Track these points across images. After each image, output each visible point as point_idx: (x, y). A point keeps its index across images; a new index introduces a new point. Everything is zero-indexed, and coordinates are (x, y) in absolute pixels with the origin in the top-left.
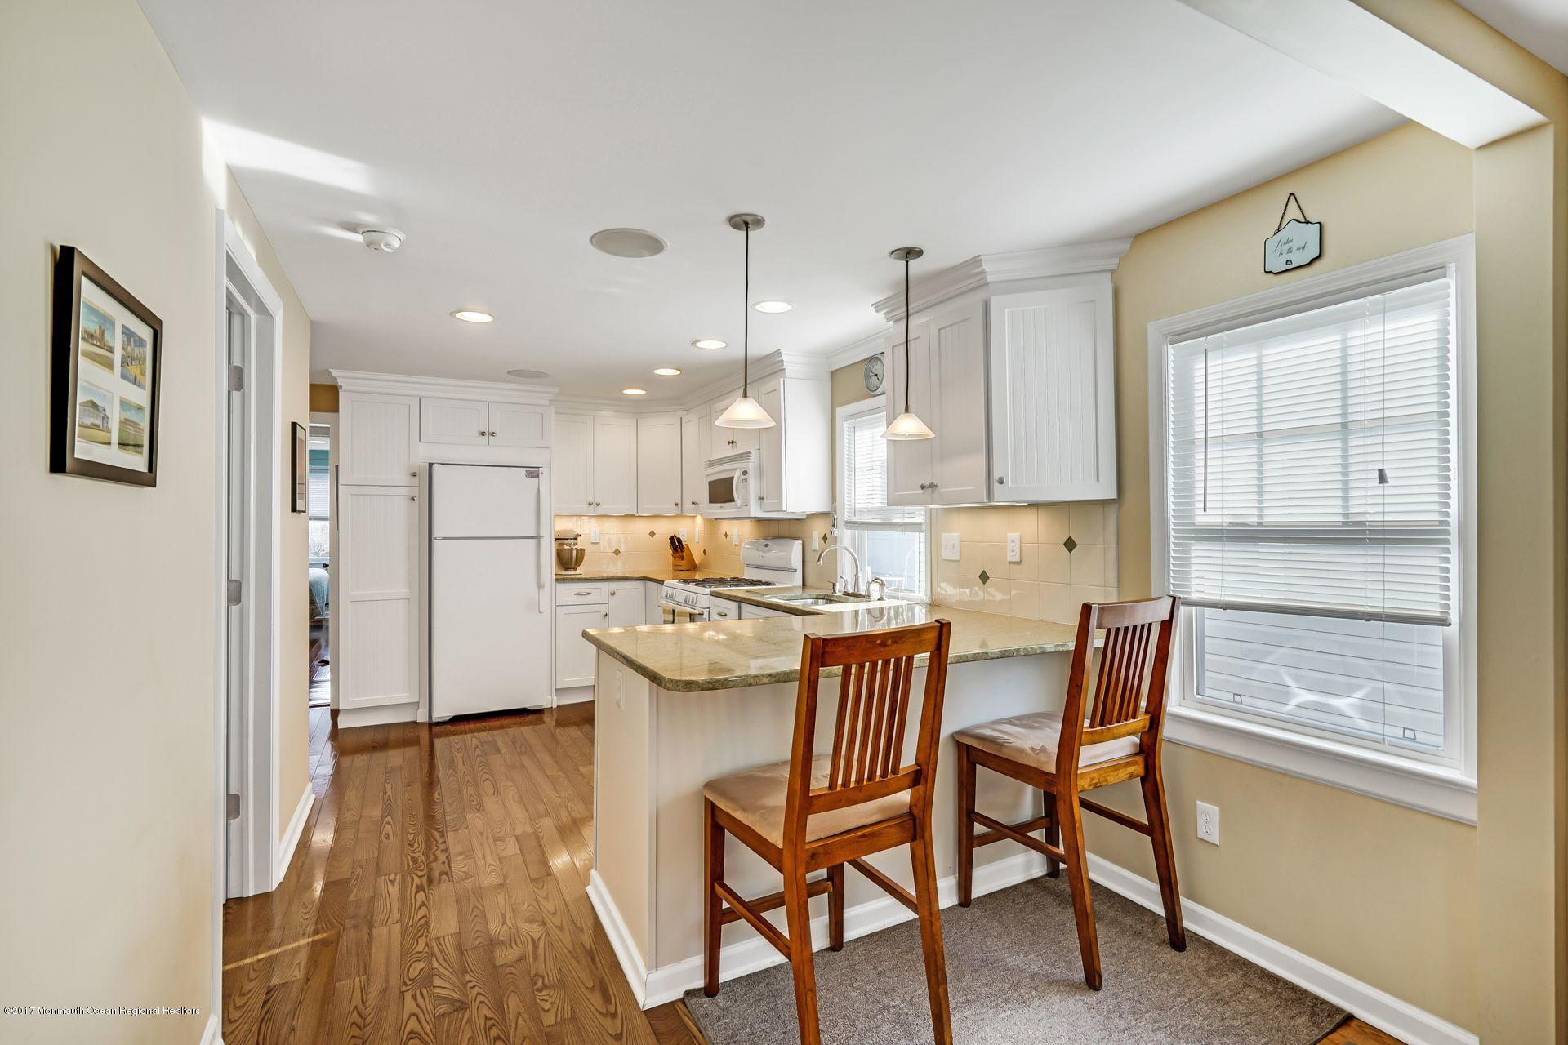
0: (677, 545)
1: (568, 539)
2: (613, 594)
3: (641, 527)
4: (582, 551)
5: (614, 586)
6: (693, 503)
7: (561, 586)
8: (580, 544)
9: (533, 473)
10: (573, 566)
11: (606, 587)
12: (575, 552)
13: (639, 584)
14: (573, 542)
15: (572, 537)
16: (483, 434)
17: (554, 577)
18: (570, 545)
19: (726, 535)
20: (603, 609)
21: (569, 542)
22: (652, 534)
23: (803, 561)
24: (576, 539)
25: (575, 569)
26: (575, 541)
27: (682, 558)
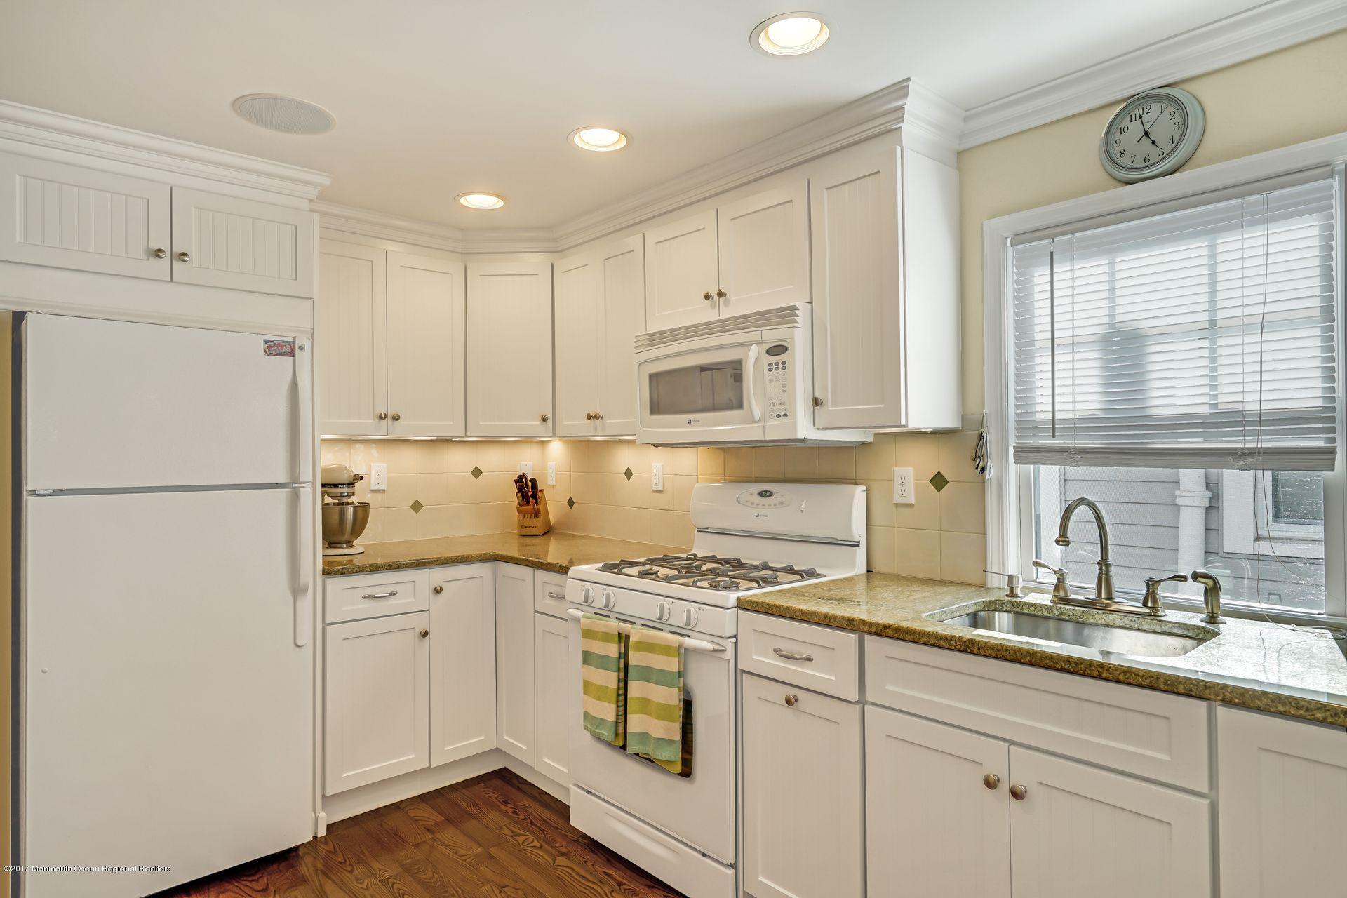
0: (528, 491)
1: (336, 486)
2: (438, 591)
3: (459, 461)
4: (364, 507)
5: (438, 575)
6: (589, 417)
7: (335, 584)
8: (360, 495)
9: (282, 349)
10: (346, 537)
11: (424, 578)
12: (350, 510)
13: (484, 569)
14: (346, 490)
15: (345, 478)
16: (158, 253)
17: (320, 566)
18: (342, 495)
19: (629, 474)
20: (420, 623)
21: (338, 491)
22: (477, 472)
23: (868, 525)
24: (352, 485)
25: (349, 544)
26: (350, 490)
27: (537, 514)
